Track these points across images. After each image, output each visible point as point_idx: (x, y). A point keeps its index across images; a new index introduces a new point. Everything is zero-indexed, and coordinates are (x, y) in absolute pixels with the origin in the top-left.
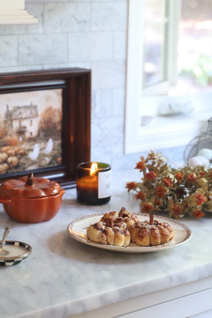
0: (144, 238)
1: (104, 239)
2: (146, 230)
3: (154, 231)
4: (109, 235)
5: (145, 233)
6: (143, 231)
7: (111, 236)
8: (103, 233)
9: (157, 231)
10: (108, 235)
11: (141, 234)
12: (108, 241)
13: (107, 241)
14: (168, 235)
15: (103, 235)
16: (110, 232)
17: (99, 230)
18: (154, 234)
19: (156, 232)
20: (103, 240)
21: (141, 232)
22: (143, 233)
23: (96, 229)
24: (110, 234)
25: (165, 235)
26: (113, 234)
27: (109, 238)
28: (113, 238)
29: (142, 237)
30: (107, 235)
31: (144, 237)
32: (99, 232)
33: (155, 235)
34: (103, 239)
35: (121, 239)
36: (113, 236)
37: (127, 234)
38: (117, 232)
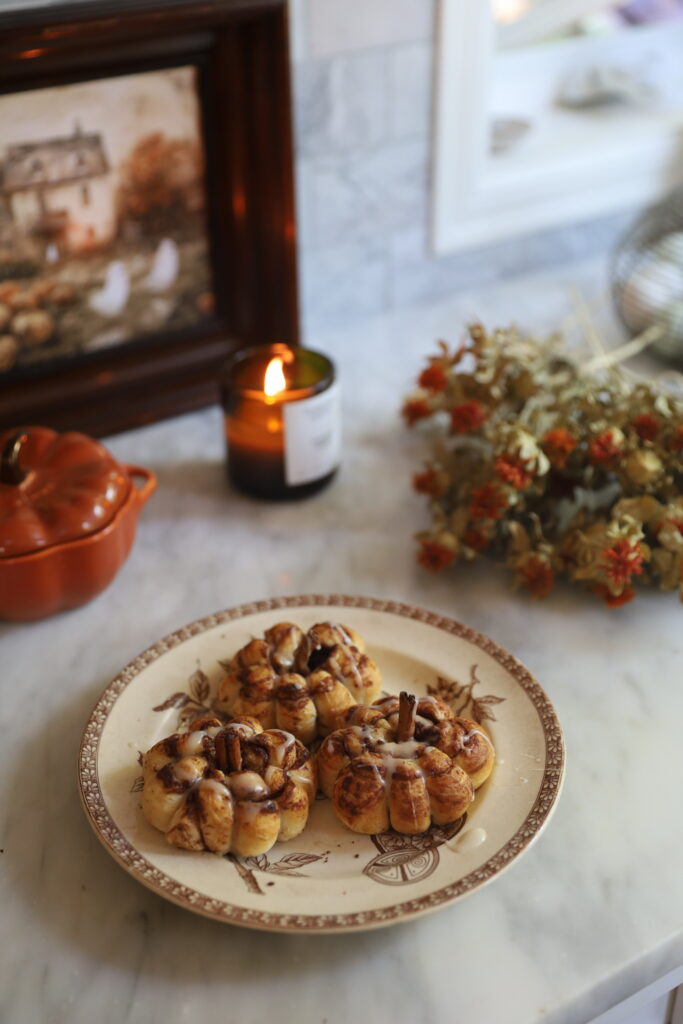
0: (361, 813)
1: (190, 836)
2: (374, 779)
3: (404, 787)
4: (209, 821)
5: (365, 796)
6: (359, 785)
7: (216, 825)
8: (187, 813)
9: (419, 788)
10: (205, 820)
11: (350, 797)
12: (208, 843)
13: (202, 840)
14: (464, 798)
15: (186, 821)
16: (216, 810)
17: (175, 792)
18: (404, 801)
19: (411, 791)
20: (186, 840)
21: (353, 787)
22: (357, 796)
23: (162, 783)
24: (214, 820)
25: (447, 799)
26: (226, 819)
27: (210, 830)
28: (228, 833)
29: (353, 811)
30: (202, 821)
31: (363, 810)
32: (174, 799)
33: (406, 806)
34: (183, 836)
35: (261, 836)
36: (228, 825)
37: (291, 803)
38: (245, 804)
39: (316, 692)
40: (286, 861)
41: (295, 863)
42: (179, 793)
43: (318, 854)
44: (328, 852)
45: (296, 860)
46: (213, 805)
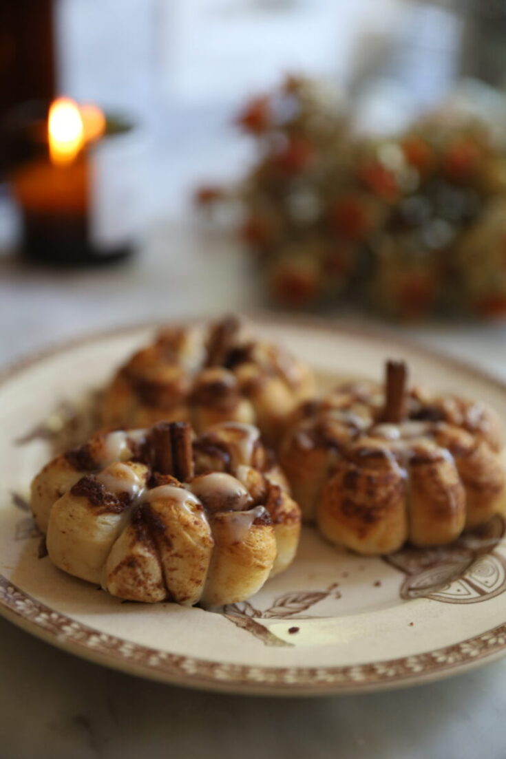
0: (379, 519)
1: (147, 575)
2: (388, 468)
3: (433, 473)
4: (177, 547)
5: (382, 493)
6: (369, 479)
7: (190, 553)
8: (138, 538)
9: (448, 473)
10: (170, 545)
11: (360, 498)
12: (173, 586)
13: (164, 583)
15: (141, 550)
16: (187, 526)
17: (109, 511)
18: (436, 493)
19: (442, 476)
20: (140, 583)
21: (361, 483)
22: (370, 493)
23: (85, 501)
24: (185, 543)
26: (204, 539)
27: (177, 562)
28: (205, 564)
29: (366, 517)
30: (164, 549)
31: (382, 513)
32: (110, 521)
33: (442, 499)
34: (135, 578)
35: (258, 562)
36: (205, 551)
37: (283, 513)
38: (228, 515)
39: (249, 391)
40: (282, 605)
41: (295, 605)
42: (116, 512)
43: (323, 589)
44: (335, 585)
45: (294, 601)
46: (180, 519)
